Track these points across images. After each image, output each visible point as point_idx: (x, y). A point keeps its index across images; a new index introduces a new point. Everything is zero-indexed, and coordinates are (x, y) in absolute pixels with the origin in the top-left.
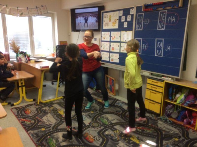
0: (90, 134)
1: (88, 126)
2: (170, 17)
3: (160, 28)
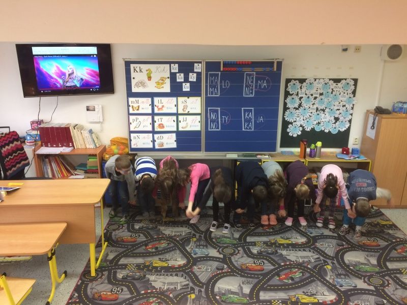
0: (245, 264)
1: (225, 257)
2: (260, 82)
3: (247, 95)
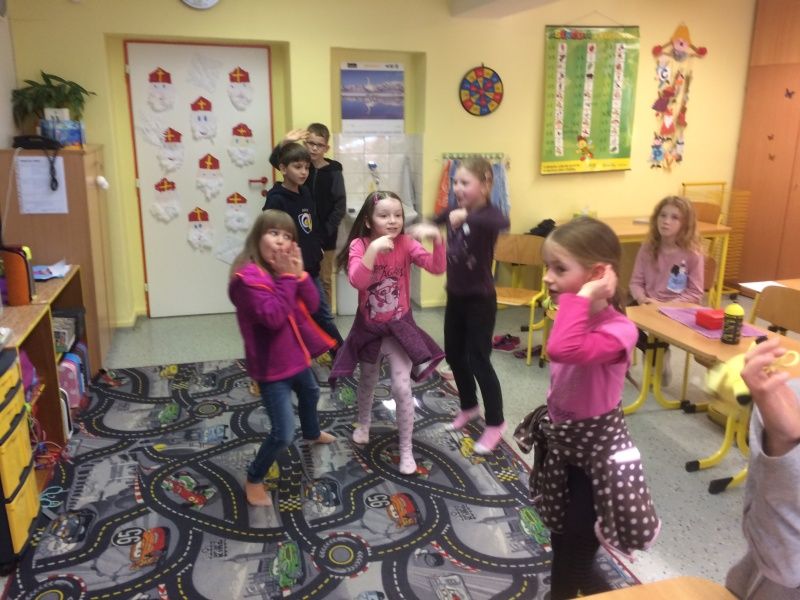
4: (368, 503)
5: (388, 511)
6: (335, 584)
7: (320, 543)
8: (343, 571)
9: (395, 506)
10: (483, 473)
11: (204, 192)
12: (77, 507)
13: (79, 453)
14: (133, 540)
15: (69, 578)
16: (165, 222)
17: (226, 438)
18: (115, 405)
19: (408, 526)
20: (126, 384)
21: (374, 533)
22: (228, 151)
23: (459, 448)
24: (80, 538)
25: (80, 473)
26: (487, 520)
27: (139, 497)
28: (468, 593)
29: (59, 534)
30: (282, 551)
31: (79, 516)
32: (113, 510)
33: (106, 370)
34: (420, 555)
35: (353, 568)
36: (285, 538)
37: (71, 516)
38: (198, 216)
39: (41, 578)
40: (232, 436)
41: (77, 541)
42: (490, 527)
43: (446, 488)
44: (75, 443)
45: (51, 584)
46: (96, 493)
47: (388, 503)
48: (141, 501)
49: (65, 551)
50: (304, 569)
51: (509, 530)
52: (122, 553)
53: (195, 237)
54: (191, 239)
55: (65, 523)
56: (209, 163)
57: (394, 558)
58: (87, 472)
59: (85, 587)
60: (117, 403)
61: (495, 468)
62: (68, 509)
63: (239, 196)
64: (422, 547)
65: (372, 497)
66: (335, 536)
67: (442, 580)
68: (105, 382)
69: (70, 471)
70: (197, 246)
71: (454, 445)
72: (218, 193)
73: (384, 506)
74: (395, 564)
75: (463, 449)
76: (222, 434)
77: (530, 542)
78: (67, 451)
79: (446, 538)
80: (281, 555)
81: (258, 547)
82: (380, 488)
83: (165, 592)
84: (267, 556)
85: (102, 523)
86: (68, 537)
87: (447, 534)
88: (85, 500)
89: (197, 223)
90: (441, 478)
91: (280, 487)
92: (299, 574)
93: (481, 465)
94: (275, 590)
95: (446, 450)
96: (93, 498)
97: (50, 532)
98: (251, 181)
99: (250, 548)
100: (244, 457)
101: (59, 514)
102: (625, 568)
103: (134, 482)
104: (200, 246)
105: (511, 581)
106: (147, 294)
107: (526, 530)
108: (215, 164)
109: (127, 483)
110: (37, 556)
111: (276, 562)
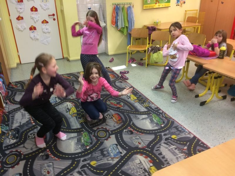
0: (115, 122)
1: (112, 134)
4: (107, 117)
5: (113, 119)
6: (102, 143)
7: (94, 131)
8: (104, 139)
9: (115, 117)
10: (139, 105)
11: (34, 20)
12: (13, 128)
13: (9, 110)
14: (35, 137)
15: (17, 151)
16: (22, 31)
17: (57, 101)
18: (17, 93)
19: (120, 123)
20: (19, 87)
21: (111, 126)
22: (40, 5)
23: (130, 98)
24: (17, 138)
25: (11, 117)
26: (143, 119)
27: (33, 123)
28: (142, 141)
29: (10, 137)
30: (83, 135)
31: (14, 131)
32: (26, 128)
33: (11, 82)
34: (125, 131)
35: (107, 138)
36: (83, 131)
37: (12, 131)
38: (33, 28)
39: (7, 152)
40: (59, 101)
41: (16, 139)
42: (144, 121)
43: (129, 111)
44: (7, 107)
45: (11, 154)
46: (19, 123)
47: (112, 117)
48: (34, 124)
49: (13, 143)
50: (91, 140)
51: (150, 121)
52: (32, 141)
53: (33, 36)
54: (31, 37)
55: (10, 133)
56: (34, 9)
57: (118, 133)
58: (14, 116)
59: (23, 154)
60: (18, 93)
61: (142, 103)
62: (10, 129)
63: (46, 21)
64: (126, 129)
65: (107, 115)
66: (99, 128)
67: (134, 138)
68: (12, 86)
69: (8, 117)
70: (34, 39)
71: (128, 97)
72: (38, 20)
73: (111, 118)
74: (119, 135)
75: (131, 98)
76: (55, 100)
77: (157, 124)
78: (5, 110)
79: (132, 125)
80: (83, 136)
81: (75, 135)
82: (109, 112)
83: (49, 152)
84: (79, 137)
85: (23, 132)
86: (13, 138)
87: (132, 124)
88: (15, 125)
89: (33, 31)
90: (126, 108)
91: (78, 115)
92: (90, 141)
93: (138, 103)
94: (84, 147)
95: (126, 99)
96: (18, 125)
97: (6, 137)
98: (49, 15)
99: (73, 135)
100: (64, 107)
101: (8, 131)
102: (186, 129)
103: (30, 118)
104: (35, 39)
105: (154, 136)
106: (19, 56)
107: (155, 121)
108: (36, 10)
109: (28, 118)
110: (4, 145)
111: (82, 138)
